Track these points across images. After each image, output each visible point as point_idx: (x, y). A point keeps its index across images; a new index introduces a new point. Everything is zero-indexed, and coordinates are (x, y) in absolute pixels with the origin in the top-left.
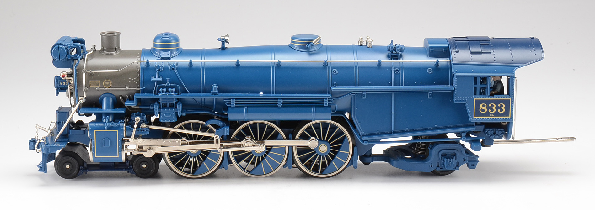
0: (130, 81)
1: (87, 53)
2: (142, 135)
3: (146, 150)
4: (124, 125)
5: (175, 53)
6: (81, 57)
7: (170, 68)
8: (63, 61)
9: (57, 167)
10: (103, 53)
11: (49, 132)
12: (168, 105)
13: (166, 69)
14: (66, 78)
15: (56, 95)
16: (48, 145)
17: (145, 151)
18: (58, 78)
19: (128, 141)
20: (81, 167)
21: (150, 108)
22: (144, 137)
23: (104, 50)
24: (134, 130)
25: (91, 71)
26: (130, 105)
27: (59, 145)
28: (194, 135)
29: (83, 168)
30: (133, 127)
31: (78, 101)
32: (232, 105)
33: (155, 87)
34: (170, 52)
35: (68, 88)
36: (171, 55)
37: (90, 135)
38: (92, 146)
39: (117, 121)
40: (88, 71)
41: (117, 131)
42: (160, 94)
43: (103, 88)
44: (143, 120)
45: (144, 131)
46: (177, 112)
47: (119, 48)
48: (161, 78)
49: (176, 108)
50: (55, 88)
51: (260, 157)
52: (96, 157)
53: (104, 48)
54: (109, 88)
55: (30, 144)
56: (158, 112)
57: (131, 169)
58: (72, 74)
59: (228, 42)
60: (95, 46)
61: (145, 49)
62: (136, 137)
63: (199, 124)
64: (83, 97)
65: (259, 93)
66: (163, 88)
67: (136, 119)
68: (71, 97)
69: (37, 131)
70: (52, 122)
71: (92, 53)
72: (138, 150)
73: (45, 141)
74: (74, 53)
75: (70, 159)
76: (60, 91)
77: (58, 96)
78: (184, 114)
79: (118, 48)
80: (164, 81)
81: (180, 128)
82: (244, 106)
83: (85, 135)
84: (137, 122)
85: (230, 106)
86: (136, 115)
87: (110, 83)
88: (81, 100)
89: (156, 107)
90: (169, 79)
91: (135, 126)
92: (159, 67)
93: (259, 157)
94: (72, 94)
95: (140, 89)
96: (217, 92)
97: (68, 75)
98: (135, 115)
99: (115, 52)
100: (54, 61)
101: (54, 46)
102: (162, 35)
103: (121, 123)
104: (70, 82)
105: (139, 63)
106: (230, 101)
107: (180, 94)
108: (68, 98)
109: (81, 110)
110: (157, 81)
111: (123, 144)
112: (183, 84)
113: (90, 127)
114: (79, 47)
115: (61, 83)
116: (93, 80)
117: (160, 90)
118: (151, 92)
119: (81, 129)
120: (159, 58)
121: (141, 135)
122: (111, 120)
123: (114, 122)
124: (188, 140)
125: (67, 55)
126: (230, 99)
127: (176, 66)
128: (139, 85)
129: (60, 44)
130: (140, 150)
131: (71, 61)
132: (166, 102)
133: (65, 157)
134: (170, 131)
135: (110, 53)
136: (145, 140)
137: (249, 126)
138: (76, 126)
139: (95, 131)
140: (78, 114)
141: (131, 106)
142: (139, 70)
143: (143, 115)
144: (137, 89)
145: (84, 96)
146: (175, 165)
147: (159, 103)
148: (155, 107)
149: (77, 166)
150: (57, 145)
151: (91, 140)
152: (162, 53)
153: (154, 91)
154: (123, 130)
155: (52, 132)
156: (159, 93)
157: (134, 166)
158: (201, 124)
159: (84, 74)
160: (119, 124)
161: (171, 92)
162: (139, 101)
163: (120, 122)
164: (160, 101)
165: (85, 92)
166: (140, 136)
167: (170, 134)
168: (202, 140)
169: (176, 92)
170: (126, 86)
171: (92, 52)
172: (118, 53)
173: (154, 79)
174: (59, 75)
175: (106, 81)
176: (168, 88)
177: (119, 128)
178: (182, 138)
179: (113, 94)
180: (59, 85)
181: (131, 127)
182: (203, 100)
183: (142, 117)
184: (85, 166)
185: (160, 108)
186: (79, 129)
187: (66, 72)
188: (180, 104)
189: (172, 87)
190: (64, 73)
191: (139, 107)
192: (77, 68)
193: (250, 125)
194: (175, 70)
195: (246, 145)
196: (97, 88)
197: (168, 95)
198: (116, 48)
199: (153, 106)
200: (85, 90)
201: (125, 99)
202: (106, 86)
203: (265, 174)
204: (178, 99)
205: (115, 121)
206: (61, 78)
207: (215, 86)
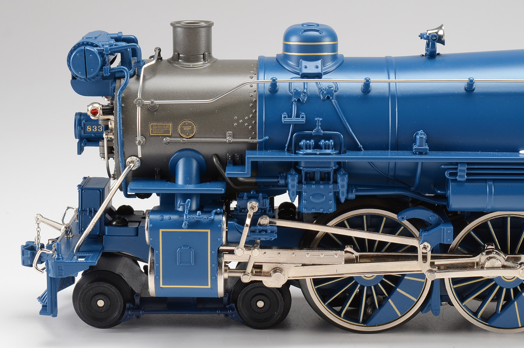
0: (235, 124)
1: (144, 64)
2: (261, 241)
3: (268, 272)
4: (224, 219)
5: (330, 65)
6: (131, 72)
7: (322, 97)
8: (93, 80)
9: (79, 304)
10: (177, 64)
11: (63, 228)
12: (318, 176)
13: (312, 98)
14: (100, 116)
15: (78, 154)
16: (61, 260)
17: (268, 275)
18: (82, 117)
19: (231, 252)
20: (128, 305)
21: (279, 182)
22: (265, 245)
23: (179, 58)
24: (246, 230)
25: (152, 102)
26: (235, 176)
27: (83, 259)
28: (368, 240)
29: (131, 305)
30: (242, 223)
31: (125, 167)
32: (461, 176)
33: (289, 137)
34: (320, 61)
35: (103, 139)
36: (322, 68)
37: (149, 240)
38: (153, 263)
39: (209, 209)
40: (147, 102)
41: (209, 231)
42: (301, 153)
43: (179, 139)
44: (264, 207)
45: (266, 231)
46: (338, 192)
47: (210, 53)
48: (303, 117)
49: (335, 182)
50: (76, 138)
51: (512, 290)
52: (161, 286)
53: (179, 54)
54: (190, 138)
55: (23, 254)
56: (297, 192)
57: (233, 310)
58: (112, 109)
59: (443, 43)
60: (160, 50)
61: (264, 56)
62: (250, 244)
63: (380, 217)
64: (135, 158)
65: (518, 151)
66: (306, 140)
67: (249, 205)
68: (109, 158)
69: (38, 227)
70: (68, 208)
71: (155, 64)
72: (252, 272)
73: (54, 252)
74: (116, 64)
75: (105, 287)
76: (86, 145)
77: (82, 154)
78: (352, 196)
79: (208, 55)
80: (309, 125)
81: (341, 225)
82: (486, 180)
83: (136, 237)
84: (251, 213)
85: (456, 180)
86: (250, 198)
87: (193, 127)
88: (132, 165)
89: (293, 180)
90: (321, 119)
91: (248, 221)
92: (297, 93)
93: (508, 291)
94: (111, 151)
95: (257, 140)
96: (426, 149)
97: (103, 109)
98: (247, 196)
99: (202, 63)
100: (74, 80)
101: (75, 48)
102: (301, 27)
103: (216, 214)
104: (108, 126)
105: (255, 86)
106: (456, 169)
107: (345, 152)
108: (103, 159)
109: (132, 186)
110: (295, 124)
111: (219, 259)
112: (350, 130)
113: (151, 221)
114: (126, 50)
115: (89, 129)
116: (157, 120)
117: (302, 143)
118: (280, 147)
119: (129, 224)
120: (298, 74)
121: (259, 241)
122: (194, 207)
123: (203, 212)
124: (357, 251)
125: (101, 69)
126: (457, 164)
127: (335, 91)
128: (255, 133)
129: (87, 44)
130: (256, 272)
131: (110, 81)
132: (314, 170)
133: (95, 283)
134: (318, 232)
135: (191, 64)
136: (268, 251)
137: (489, 223)
138: (119, 218)
139: (161, 231)
140: (122, 193)
141: (236, 178)
142: (256, 101)
143: (264, 198)
144: (249, 140)
145: (137, 156)
146: (326, 304)
147: (299, 172)
148: (289, 180)
149: (120, 303)
150: (79, 259)
151: (153, 250)
152: (304, 63)
153: (287, 145)
154: (220, 229)
155: (68, 231)
156: (299, 150)
157: (240, 304)
158: (386, 216)
159: (139, 110)
160: (212, 217)
161: (325, 149)
162: (255, 165)
163: (214, 211)
164: (302, 168)
165: (139, 147)
166: (257, 244)
167: (318, 239)
168: (386, 251)
169: (335, 147)
170: (227, 135)
171: (153, 62)
172: (209, 64)
173: (287, 120)
174: (84, 111)
175: (185, 123)
176: (318, 138)
177: (212, 225)
178: (345, 248)
179: (200, 151)
180: (84, 133)
181: (238, 223)
182: (392, 165)
183: (261, 201)
184: (137, 301)
185: (300, 182)
186: (124, 224)
187: (99, 104)
188: (344, 174)
189: (327, 137)
190: (96, 106)
191: (254, 180)
192: (123, 95)
193: (491, 221)
194: (333, 101)
195: (488, 264)
196: (164, 139)
197: (320, 154)
198: (203, 55)
199: (286, 178)
200: (139, 142)
201: (224, 163)
202: (185, 134)
203: (522, 327)
204: (339, 163)
205: (205, 210)
206: (89, 116)
207: (421, 135)
